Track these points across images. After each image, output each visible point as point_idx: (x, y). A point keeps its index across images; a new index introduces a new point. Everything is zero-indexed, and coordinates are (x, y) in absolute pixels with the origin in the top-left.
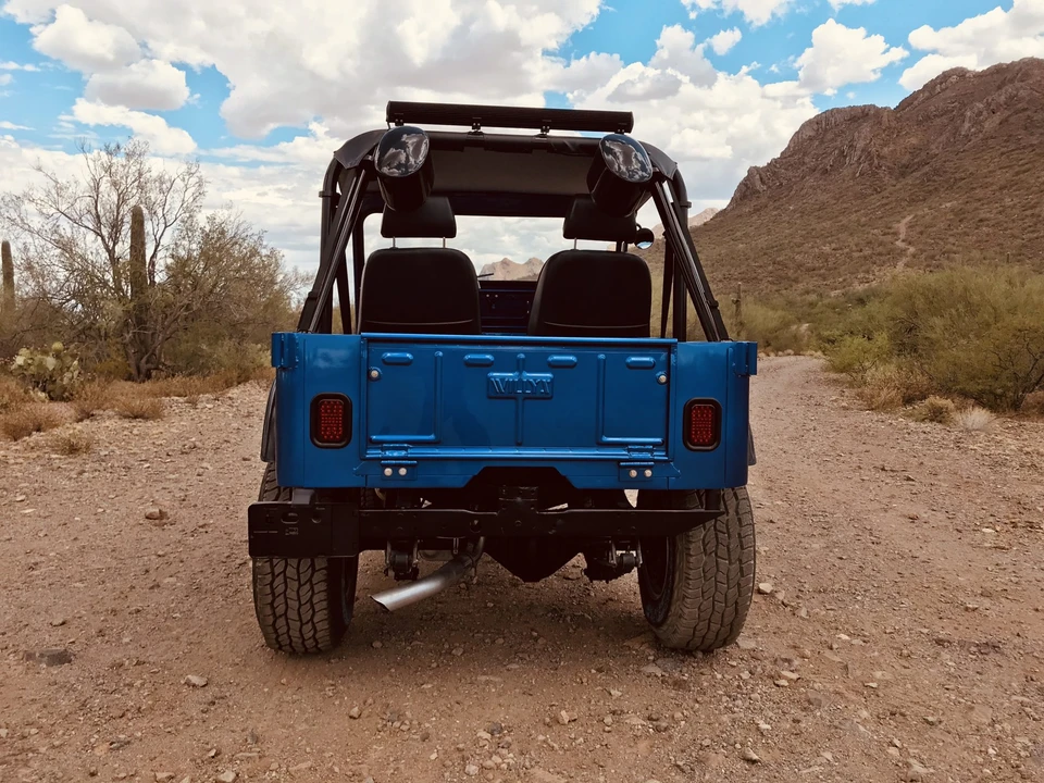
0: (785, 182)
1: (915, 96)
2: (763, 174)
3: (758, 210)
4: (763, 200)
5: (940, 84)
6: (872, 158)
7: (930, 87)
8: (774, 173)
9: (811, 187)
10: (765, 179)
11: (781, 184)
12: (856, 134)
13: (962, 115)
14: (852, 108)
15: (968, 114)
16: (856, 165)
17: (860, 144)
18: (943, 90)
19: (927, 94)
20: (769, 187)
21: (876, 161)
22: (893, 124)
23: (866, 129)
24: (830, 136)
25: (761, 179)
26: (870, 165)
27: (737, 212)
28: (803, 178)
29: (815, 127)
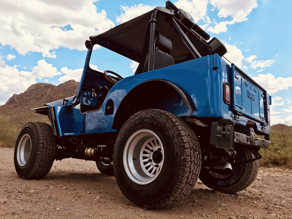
0: (24, 100)
1: (62, 84)
2: (18, 97)
3: (15, 107)
4: (17, 104)
5: (69, 83)
6: (51, 98)
7: (66, 83)
8: (22, 97)
9: (32, 103)
10: (19, 98)
11: (23, 100)
12: (47, 91)
13: (74, 91)
14: (46, 84)
15: (75, 91)
16: (46, 99)
17: (48, 93)
18: (69, 84)
19: (65, 84)
20: (19, 101)
21: (51, 99)
22: (57, 90)
23: (49, 90)
24: (39, 90)
25: (17, 98)
26: (50, 99)
27: (8, 106)
28: (30, 100)
29: (35, 86)
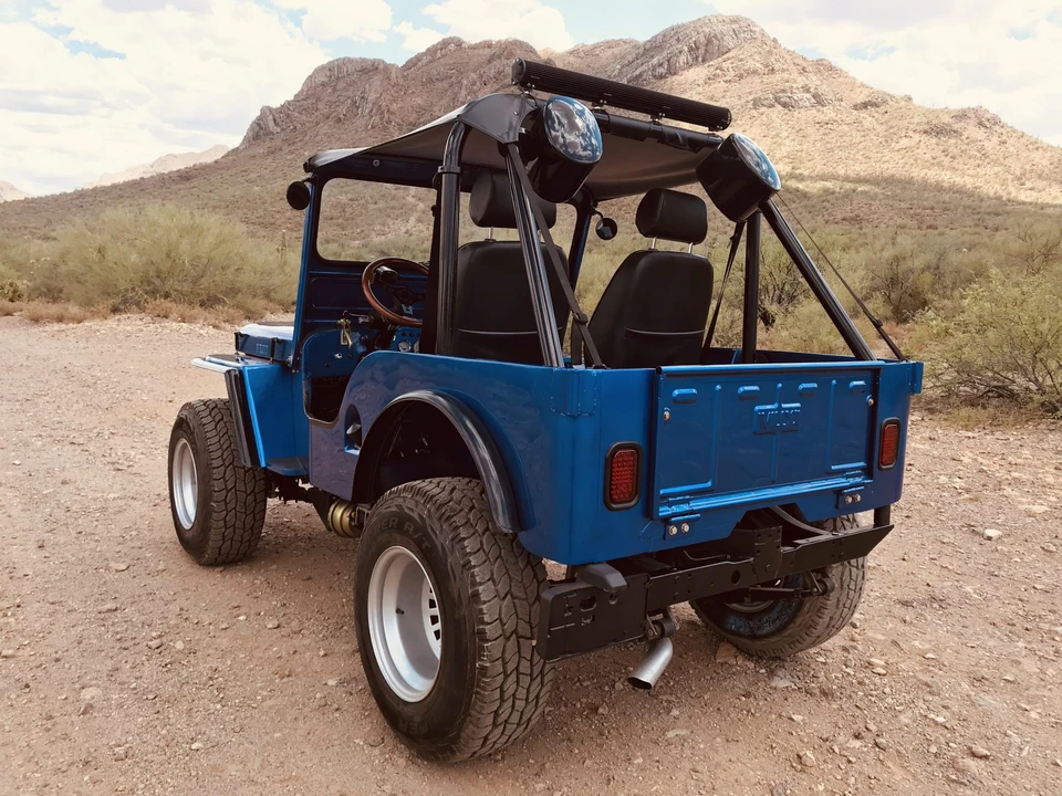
0: (299, 126)
1: (418, 58)
2: (277, 115)
3: (272, 153)
4: (278, 143)
5: (441, 49)
6: (383, 112)
7: (432, 51)
8: (288, 116)
9: (325, 134)
10: (278, 120)
11: (295, 128)
12: (367, 86)
13: (459, 82)
14: (363, 60)
15: (465, 82)
16: (368, 117)
17: (372, 97)
18: (443, 56)
19: (429, 57)
20: (283, 130)
21: (386, 116)
22: (401, 81)
23: (377, 81)
24: (342, 85)
25: (275, 120)
26: (382, 119)
27: (251, 152)
28: (318, 124)
29: (328, 73)
